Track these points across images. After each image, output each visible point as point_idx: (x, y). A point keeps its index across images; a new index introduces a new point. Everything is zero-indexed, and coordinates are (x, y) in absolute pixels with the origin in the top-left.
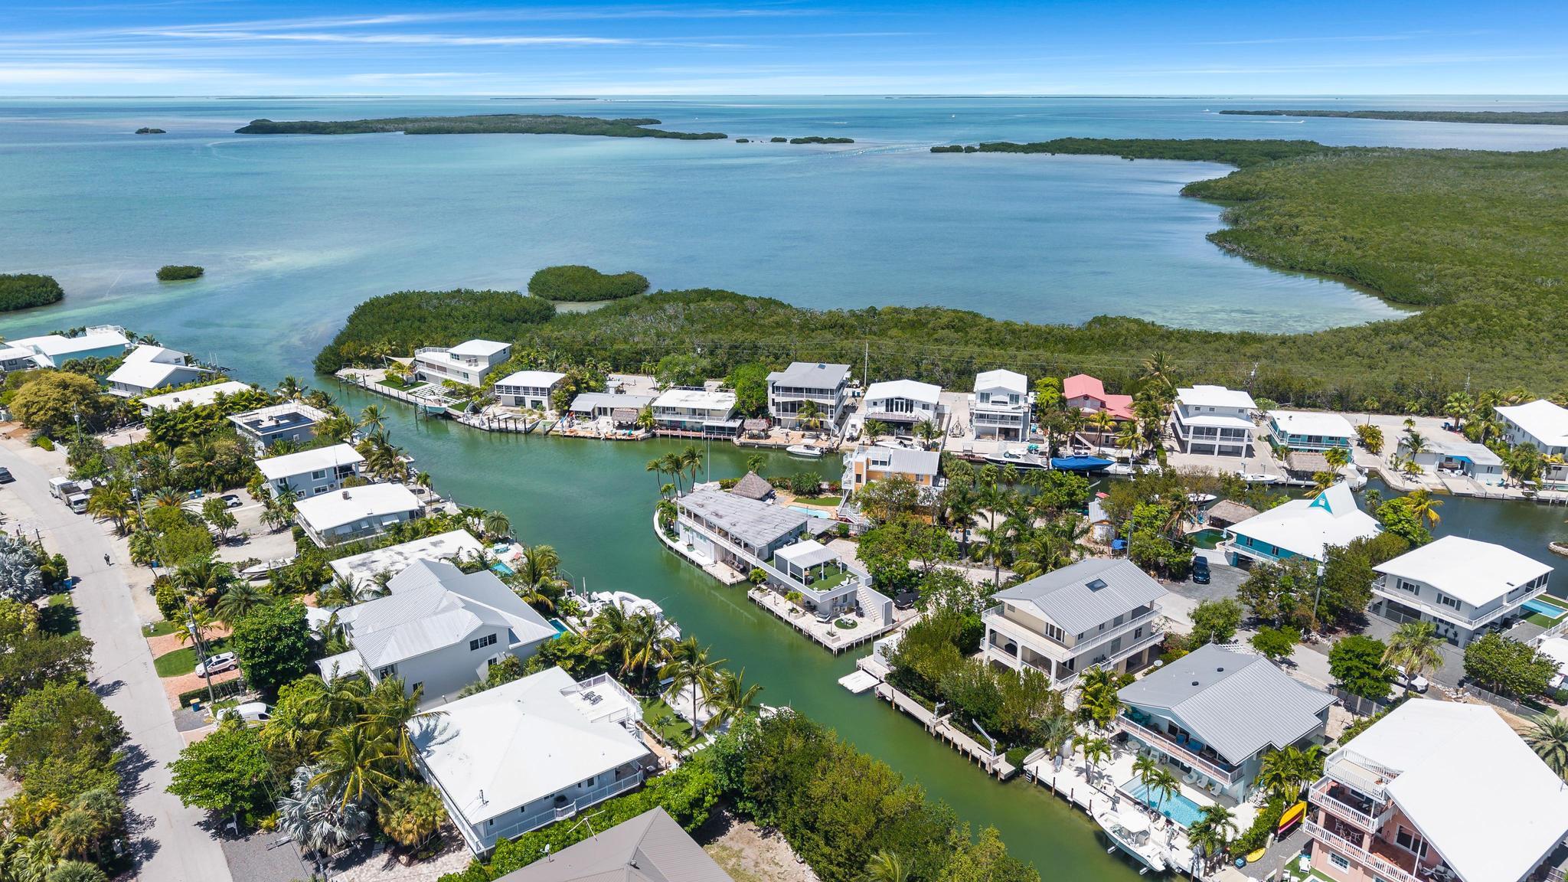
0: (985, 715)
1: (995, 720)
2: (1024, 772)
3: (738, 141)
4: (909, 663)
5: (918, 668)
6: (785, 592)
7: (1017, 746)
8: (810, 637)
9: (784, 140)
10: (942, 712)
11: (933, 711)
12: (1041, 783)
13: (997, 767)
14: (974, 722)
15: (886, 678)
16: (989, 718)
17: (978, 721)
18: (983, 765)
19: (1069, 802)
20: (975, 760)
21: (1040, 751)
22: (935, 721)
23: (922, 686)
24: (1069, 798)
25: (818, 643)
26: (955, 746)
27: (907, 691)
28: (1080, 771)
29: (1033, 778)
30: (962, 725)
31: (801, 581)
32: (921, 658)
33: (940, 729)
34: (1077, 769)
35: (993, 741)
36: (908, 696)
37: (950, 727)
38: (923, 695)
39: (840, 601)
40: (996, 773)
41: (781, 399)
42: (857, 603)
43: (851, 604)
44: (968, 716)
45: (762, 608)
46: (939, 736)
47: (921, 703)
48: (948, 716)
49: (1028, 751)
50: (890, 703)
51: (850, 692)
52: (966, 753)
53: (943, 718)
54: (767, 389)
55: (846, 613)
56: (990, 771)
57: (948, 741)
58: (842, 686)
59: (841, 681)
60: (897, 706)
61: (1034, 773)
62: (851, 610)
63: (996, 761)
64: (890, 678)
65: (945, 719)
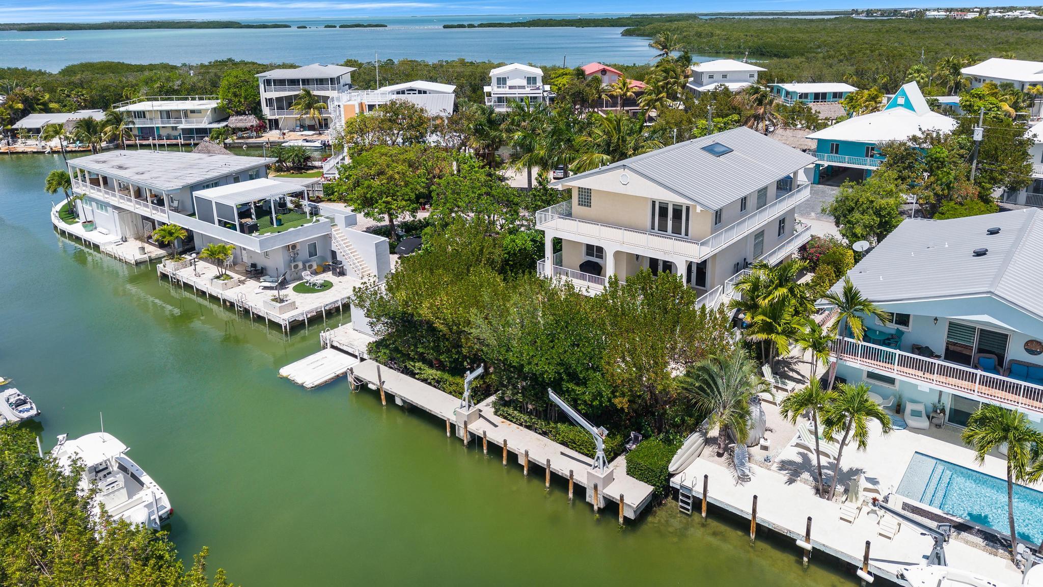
0: (574, 377)
1: (597, 385)
2: (675, 493)
3: (298, 28)
4: (406, 304)
5: (425, 311)
6: (217, 256)
7: (646, 437)
8: (247, 311)
9: (335, 27)
10: (479, 394)
11: (459, 394)
12: (719, 513)
13: (613, 491)
14: (553, 396)
15: (370, 352)
16: (583, 383)
17: (560, 392)
18: (580, 491)
19: (800, 552)
20: (560, 482)
21: (693, 440)
22: (465, 412)
23: (437, 349)
24: (801, 543)
25: (259, 319)
26: (513, 457)
27: (409, 365)
28: (793, 470)
29: (697, 504)
30: (522, 410)
31: (233, 227)
32: (432, 291)
33: (478, 427)
34: (784, 465)
35: (598, 433)
36: (412, 375)
37: (497, 420)
38: (441, 367)
39: (304, 253)
40: (612, 507)
41: (274, 94)
42: (334, 254)
43: (323, 258)
44: (538, 386)
45: (177, 284)
46: (476, 441)
47: (437, 384)
48: (492, 398)
49: (671, 446)
50: (376, 393)
51: (302, 387)
52: (537, 471)
53: (481, 406)
54: (258, 86)
55: (315, 273)
56: (598, 504)
57: (495, 450)
58: (287, 381)
59: (285, 371)
60: (390, 398)
61: (698, 491)
62: (325, 269)
63: (610, 479)
64: (375, 349)
65: (487, 406)
